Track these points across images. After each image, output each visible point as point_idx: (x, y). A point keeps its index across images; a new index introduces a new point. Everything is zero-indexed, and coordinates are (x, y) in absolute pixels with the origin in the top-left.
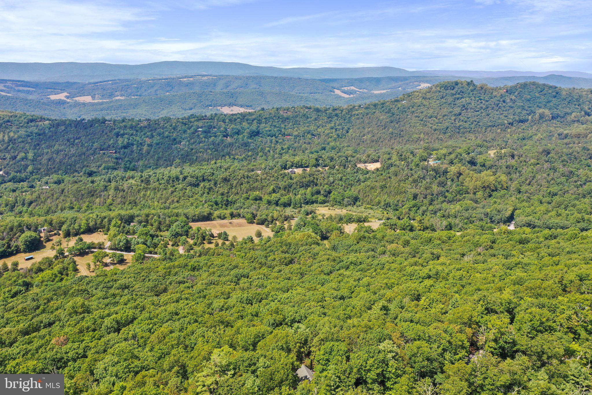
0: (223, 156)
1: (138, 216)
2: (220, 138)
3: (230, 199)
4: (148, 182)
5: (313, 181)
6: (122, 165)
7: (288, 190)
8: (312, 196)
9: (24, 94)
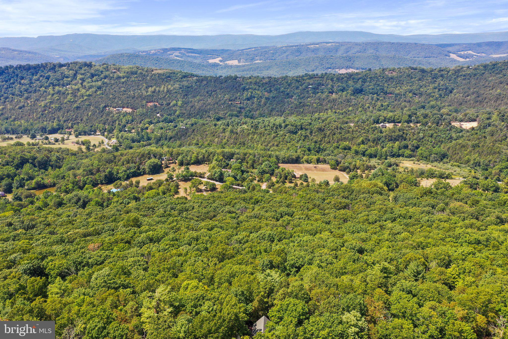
0: (327, 109)
1: (238, 154)
2: (326, 94)
3: (321, 147)
4: (256, 127)
5: (402, 136)
6: (243, 114)
7: (377, 143)
8: (400, 149)
9: (191, 59)
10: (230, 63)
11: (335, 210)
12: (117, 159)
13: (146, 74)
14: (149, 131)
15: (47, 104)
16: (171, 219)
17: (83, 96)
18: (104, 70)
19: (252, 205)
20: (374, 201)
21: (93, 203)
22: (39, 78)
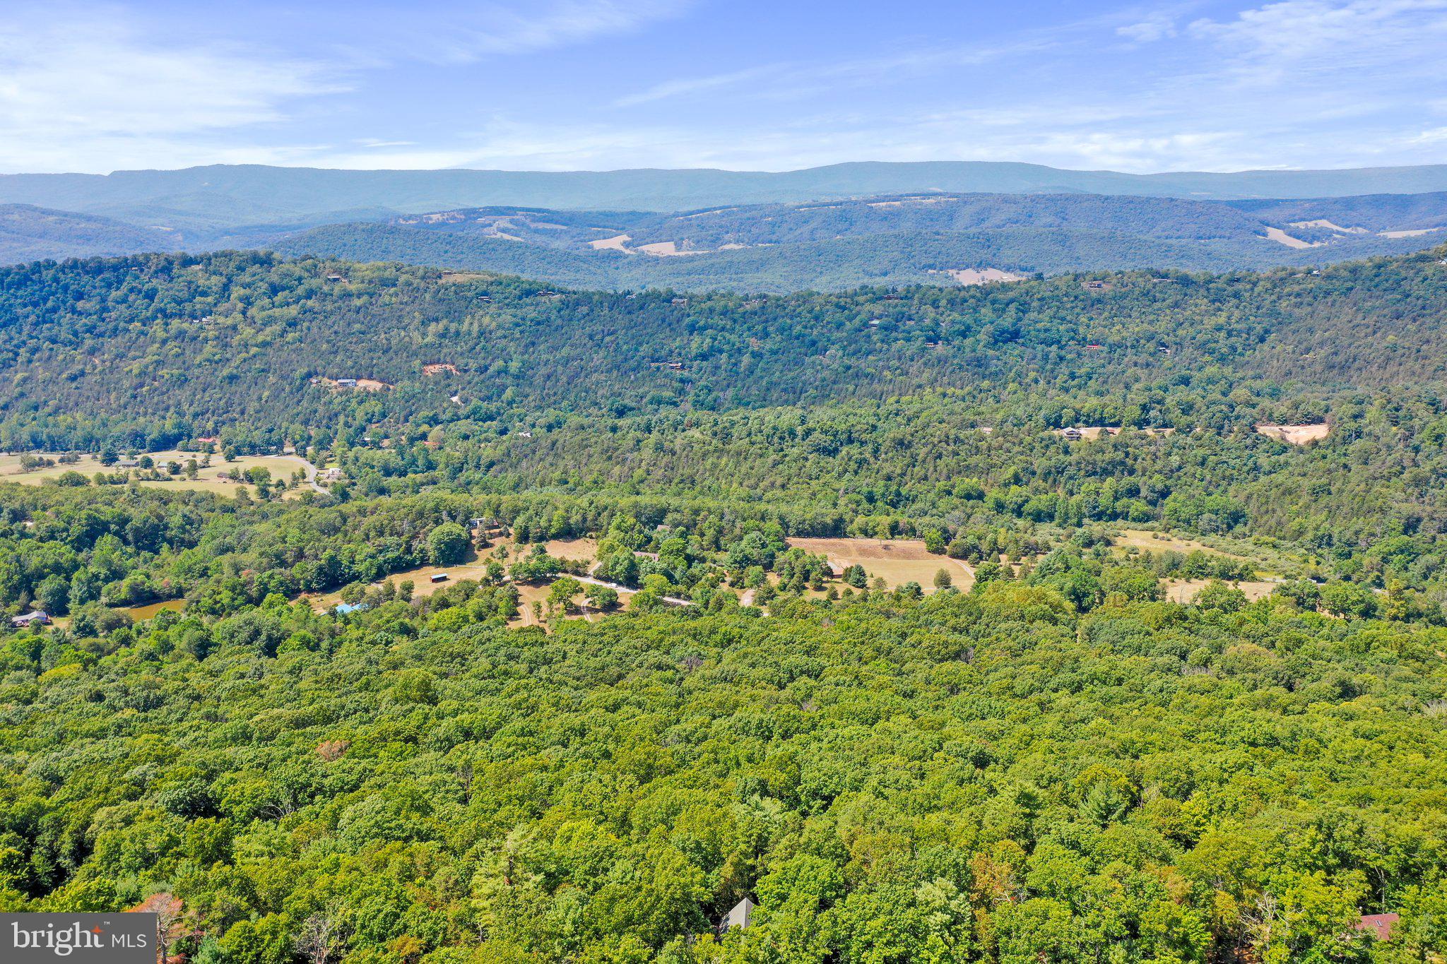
0: (920, 386)
1: (676, 510)
2: (919, 343)
3: (904, 491)
4: (726, 437)
5: (1122, 463)
6: (691, 398)
7: (1055, 480)
8: (1116, 499)
9: (544, 238)
10: (653, 249)
11: (930, 662)
12: (350, 521)
13: (422, 285)
14: (429, 444)
15: (147, 367)
16: (511, 684)
17: (246, 345)
18: (306, 274)
19: (715, 650)
20: (1034, 639)
21: (293, 642)
22: (127, 296)
